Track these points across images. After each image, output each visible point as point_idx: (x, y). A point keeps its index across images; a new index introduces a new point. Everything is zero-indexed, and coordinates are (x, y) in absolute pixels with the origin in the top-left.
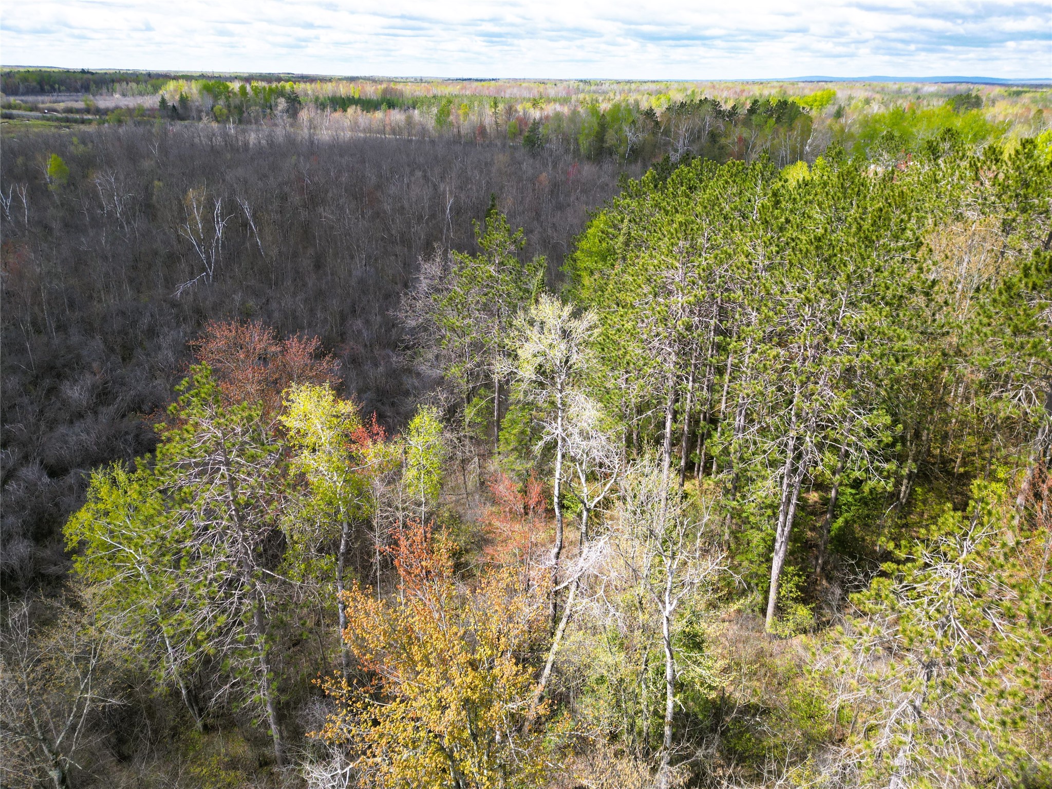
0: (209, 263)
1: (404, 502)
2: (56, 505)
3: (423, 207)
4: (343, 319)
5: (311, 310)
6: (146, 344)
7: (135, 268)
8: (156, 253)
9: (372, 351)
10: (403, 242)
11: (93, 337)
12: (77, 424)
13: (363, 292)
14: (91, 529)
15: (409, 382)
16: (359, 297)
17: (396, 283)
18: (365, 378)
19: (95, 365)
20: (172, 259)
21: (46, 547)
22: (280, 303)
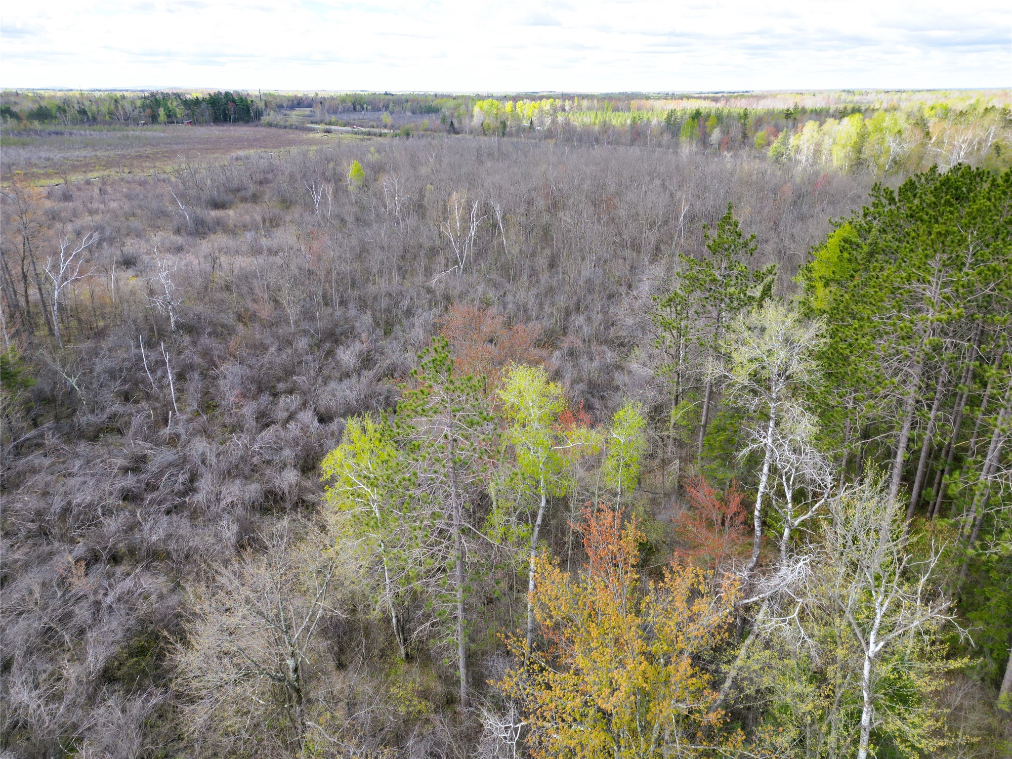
0: (462, 257)
1: (600, 489)
2: (321, 446)
3: (657, 215)
4: (568, 314)
5: (541, 304)
6: (404, 322)
7: (403, 257)
8: (421, 246)
9: (589, 346)
10: (633, 246)
11: (365, 313)
12: (345, 382)
13: (589, 291)
14: (342, 466)
15: (620, 378)
16: (585, 296)
17: (621, 285)
18: (579, 370)
19: (364, 336)
20: (433, 252)
21: (309, 478)
22: (515, 297)
